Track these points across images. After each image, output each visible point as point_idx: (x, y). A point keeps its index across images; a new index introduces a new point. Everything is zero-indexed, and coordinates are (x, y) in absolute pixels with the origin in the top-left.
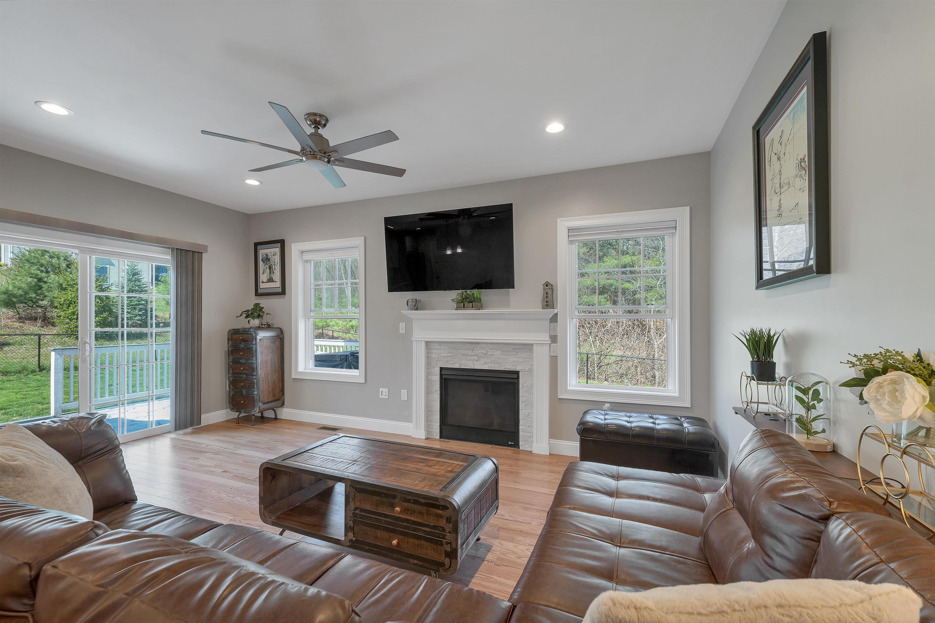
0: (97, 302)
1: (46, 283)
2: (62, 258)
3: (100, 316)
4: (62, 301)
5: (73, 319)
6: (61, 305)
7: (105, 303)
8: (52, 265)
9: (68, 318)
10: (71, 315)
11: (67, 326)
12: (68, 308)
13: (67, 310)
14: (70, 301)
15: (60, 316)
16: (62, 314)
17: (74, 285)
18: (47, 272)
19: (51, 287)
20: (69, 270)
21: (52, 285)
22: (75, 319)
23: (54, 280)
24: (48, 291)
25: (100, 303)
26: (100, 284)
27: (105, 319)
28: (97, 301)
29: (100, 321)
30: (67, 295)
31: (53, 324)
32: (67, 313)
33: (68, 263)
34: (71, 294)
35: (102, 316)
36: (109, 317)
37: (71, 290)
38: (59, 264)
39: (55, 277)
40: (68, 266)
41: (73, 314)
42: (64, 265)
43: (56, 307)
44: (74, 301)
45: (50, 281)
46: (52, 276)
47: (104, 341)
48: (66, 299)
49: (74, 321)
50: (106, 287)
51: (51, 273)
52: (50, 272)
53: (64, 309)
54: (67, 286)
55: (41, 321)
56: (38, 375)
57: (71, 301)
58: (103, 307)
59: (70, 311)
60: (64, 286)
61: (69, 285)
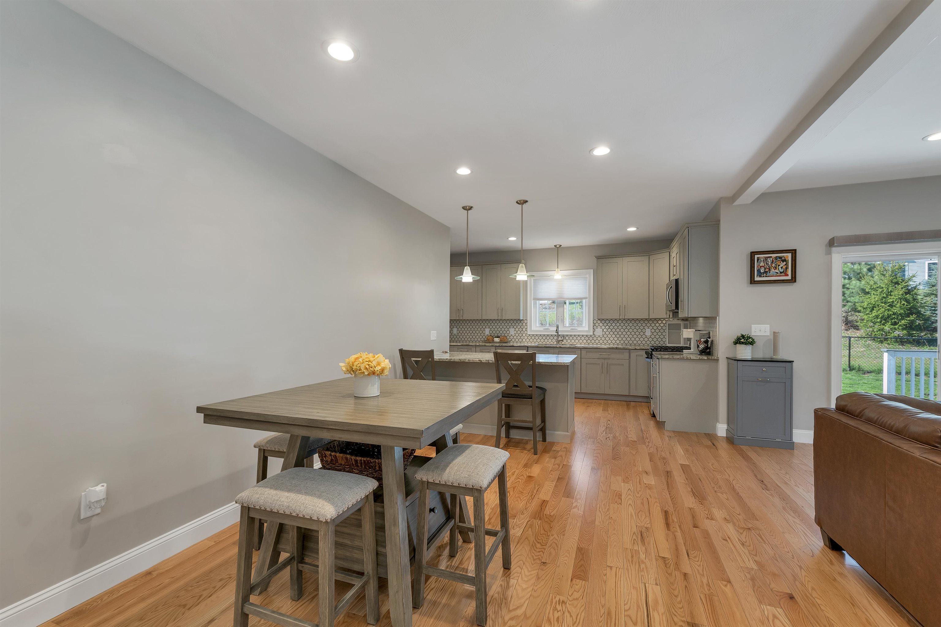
0: (903, 305)
1: (849, 289)
2: (863, 263)
3: (906, 319)
4: (866, 305)
5: (876, 323)
6: (864, 309)
7: (912, 305)
8: (854, 271)
9: (871, 321)
10: (874, 319)
11: (871, 329)
12: (871, 312)
13: (870, 313)
14: (873, 305)
15: (863, 320)
16: (865, 317)
17: (878, 289)
18: (850, 278)
19: (853, 293)
20: (870, 274)
21: (854, 291)
22: (878, 322)
23: (855, 286)
24: (850, 297)
25: (907, 305)
26: (906, 284)
27: (912, 322)
28: (902, 303)
29: (907, 324)
30: (870, 299)
31: (856, 328)
32: (871, 316)
33: (869, 267)
34: (875, 298)
35: (909, 319)
36: (917, 320)
37: (874, 294)
38: (861, 269)
39: (856, 283)
40: (870, 270)
41: (877, 317)
42: (865, 270)
43: (859, 312)
44: (877, 305)
45: (851, 287)
46: (854, 282)
47: (911, 346)
48: (869, 303)
49: (877, 324)
50: (912, 288)
51: (853, 279)
52: (851, 279)
53: (867, 312)
54: (870, 290)
55: (845, 325)
56: (850, 374)
57: (875, 304)
58: (910, 309)
59: (874, 315)
60: (867, 290)
61: (872, 289)
